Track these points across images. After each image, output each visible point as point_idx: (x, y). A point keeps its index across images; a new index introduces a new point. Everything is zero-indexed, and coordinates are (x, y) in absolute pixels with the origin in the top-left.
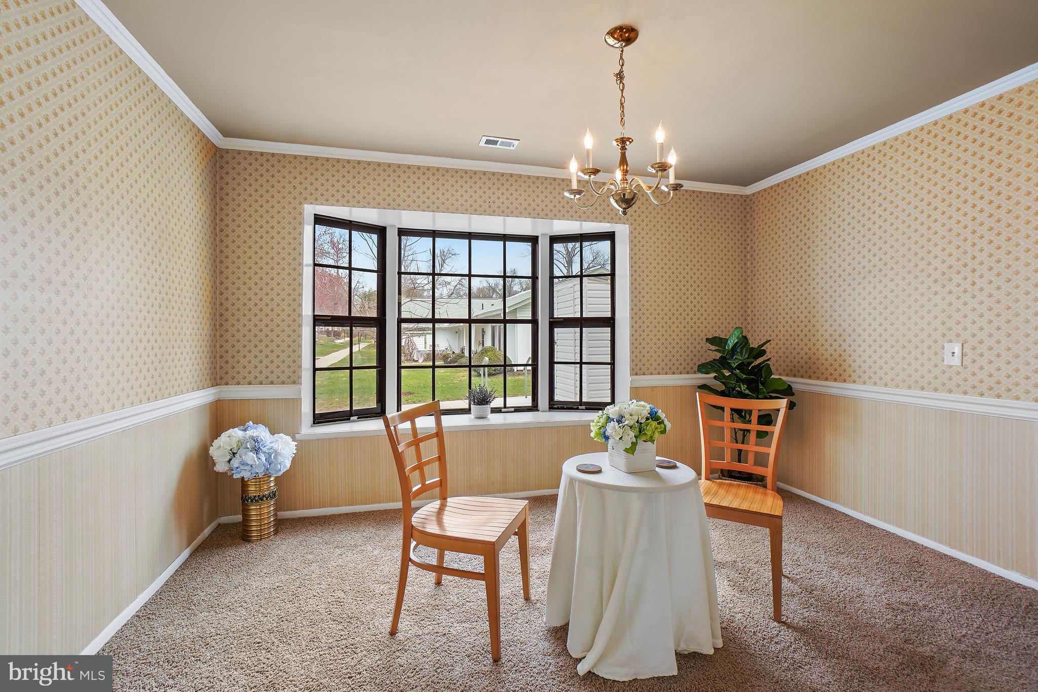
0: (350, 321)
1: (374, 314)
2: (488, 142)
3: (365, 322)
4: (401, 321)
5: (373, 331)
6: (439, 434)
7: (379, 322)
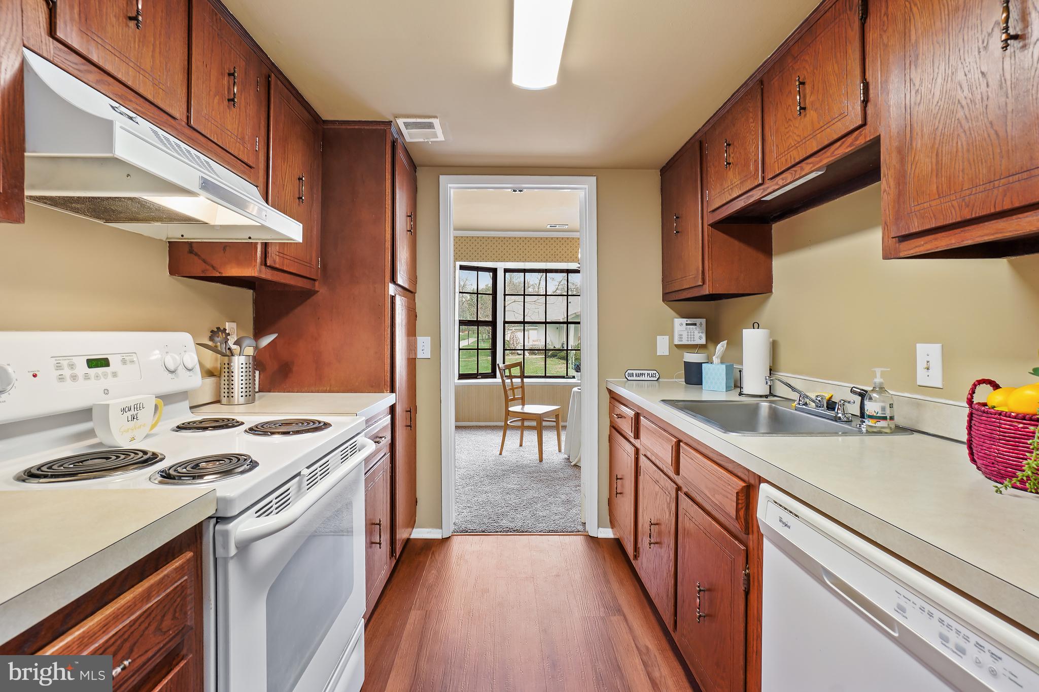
0: (478, 323)
1: (490, 319)
2: (550, 226)
3: (485, 323)
4: (505, 322)
5: (489, 328)
6: (522, 386)
7: (493, 324)
